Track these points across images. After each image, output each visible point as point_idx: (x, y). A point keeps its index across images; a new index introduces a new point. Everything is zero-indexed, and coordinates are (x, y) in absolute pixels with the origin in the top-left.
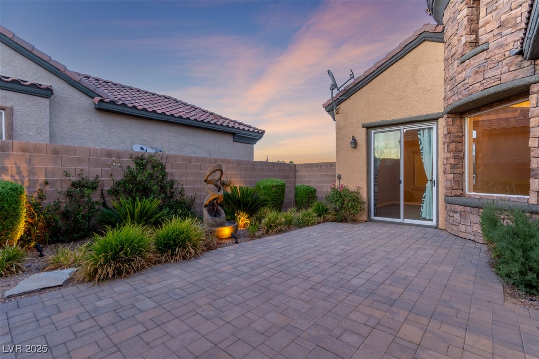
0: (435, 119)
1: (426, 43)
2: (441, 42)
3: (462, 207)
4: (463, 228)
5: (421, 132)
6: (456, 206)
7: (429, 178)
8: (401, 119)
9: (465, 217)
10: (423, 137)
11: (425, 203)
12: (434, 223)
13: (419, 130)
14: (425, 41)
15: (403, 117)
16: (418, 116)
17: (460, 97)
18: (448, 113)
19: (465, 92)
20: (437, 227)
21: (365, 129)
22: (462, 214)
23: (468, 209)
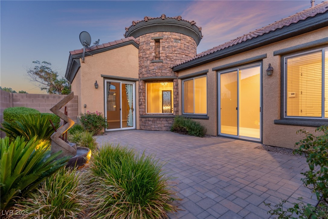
0: (135, 81)
1: (132, 45)
2: (137, 48)
3: (153, 119)
4: (153, 126)
5: (127, 85)
6: (150, 118)
7: (131, 107)
8: (122, 77)
9: (154, 122)
10: (129, 88)
11: (129, 119)
12: (134, 128)
13: (126, 84)
14: (132, 44)
15: (123, 76)
16: (130, 78)
17: (152, 76)
18: (143, 80)
19: (154, 75)
20: (136, 129)
21: (103, 78)
22: (153, 121)
23: (156, 119)
